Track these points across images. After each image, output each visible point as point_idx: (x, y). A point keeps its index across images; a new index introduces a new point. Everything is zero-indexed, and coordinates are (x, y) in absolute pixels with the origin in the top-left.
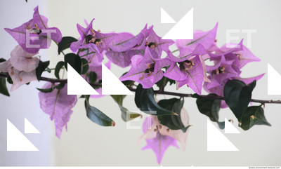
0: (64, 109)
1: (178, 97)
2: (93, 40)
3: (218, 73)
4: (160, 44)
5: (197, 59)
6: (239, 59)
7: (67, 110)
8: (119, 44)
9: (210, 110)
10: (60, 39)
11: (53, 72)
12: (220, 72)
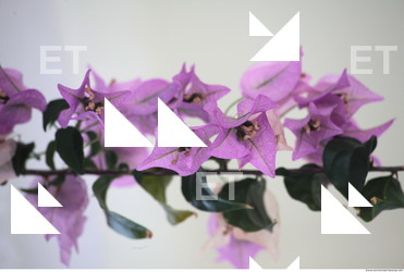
0: (67, 217)
1: (253, 177)
2: (92, 105)
3: (308, 131)
4: (209, 94)
5: (263, 118)
6: (346, 102)
7: (72, 219)
8: (145, 100)
9: (310, 192)
10: (44, 106)
11: (43, 158)
12: (312, 129)
